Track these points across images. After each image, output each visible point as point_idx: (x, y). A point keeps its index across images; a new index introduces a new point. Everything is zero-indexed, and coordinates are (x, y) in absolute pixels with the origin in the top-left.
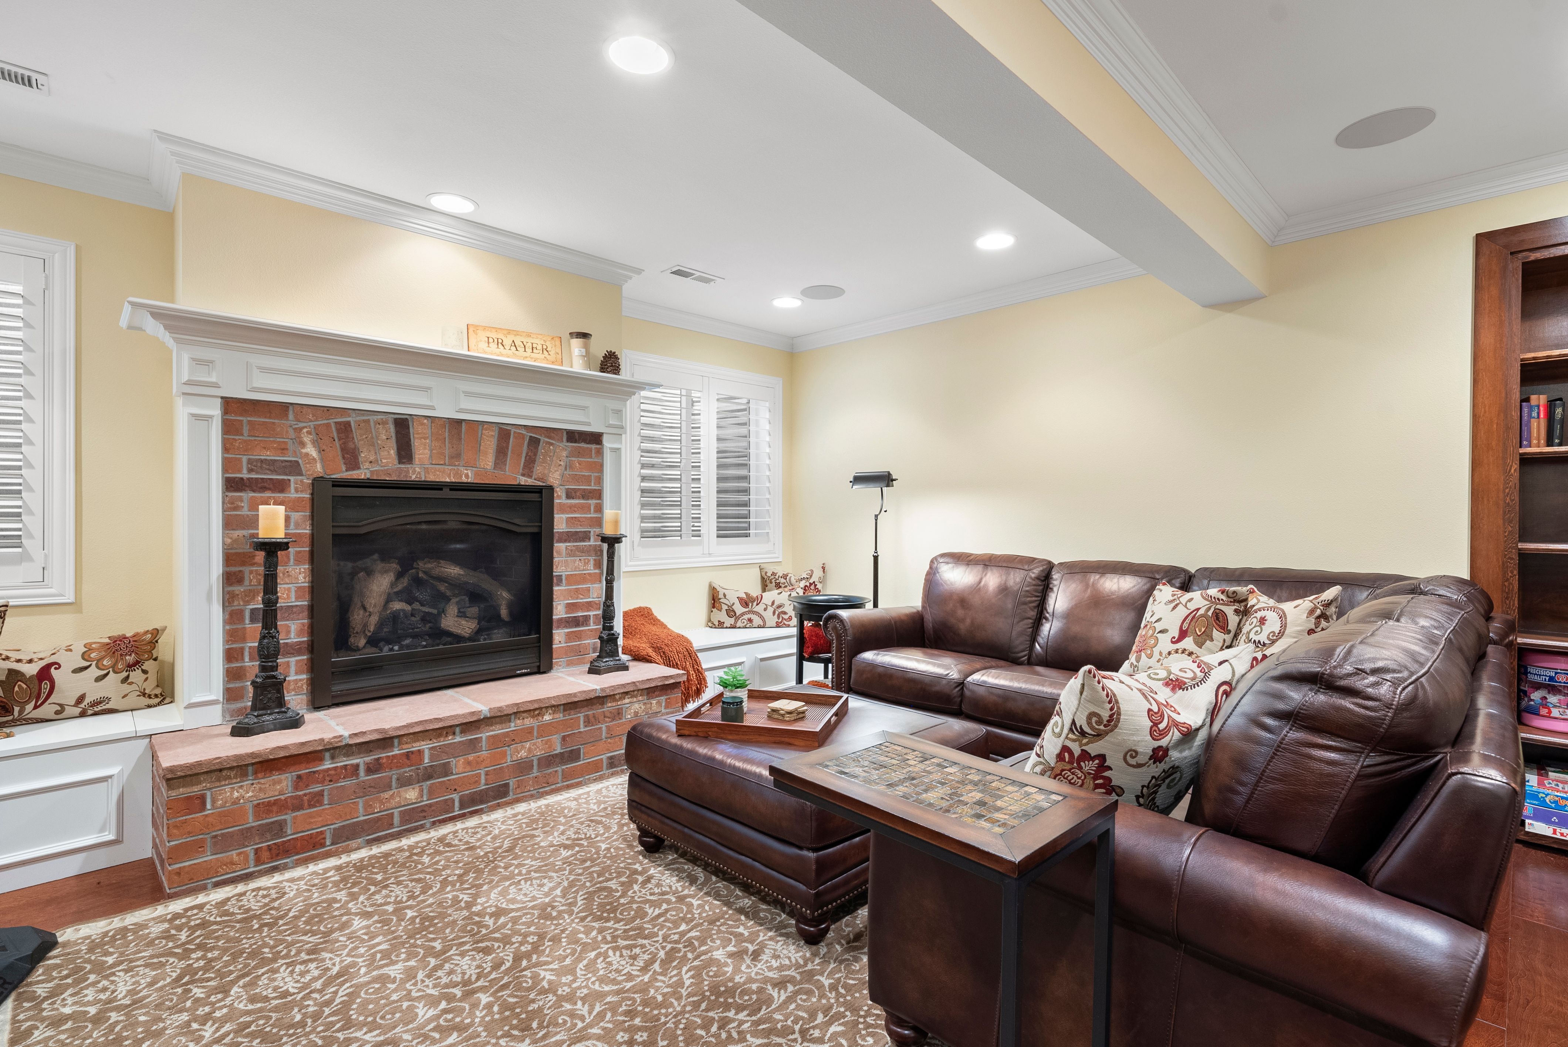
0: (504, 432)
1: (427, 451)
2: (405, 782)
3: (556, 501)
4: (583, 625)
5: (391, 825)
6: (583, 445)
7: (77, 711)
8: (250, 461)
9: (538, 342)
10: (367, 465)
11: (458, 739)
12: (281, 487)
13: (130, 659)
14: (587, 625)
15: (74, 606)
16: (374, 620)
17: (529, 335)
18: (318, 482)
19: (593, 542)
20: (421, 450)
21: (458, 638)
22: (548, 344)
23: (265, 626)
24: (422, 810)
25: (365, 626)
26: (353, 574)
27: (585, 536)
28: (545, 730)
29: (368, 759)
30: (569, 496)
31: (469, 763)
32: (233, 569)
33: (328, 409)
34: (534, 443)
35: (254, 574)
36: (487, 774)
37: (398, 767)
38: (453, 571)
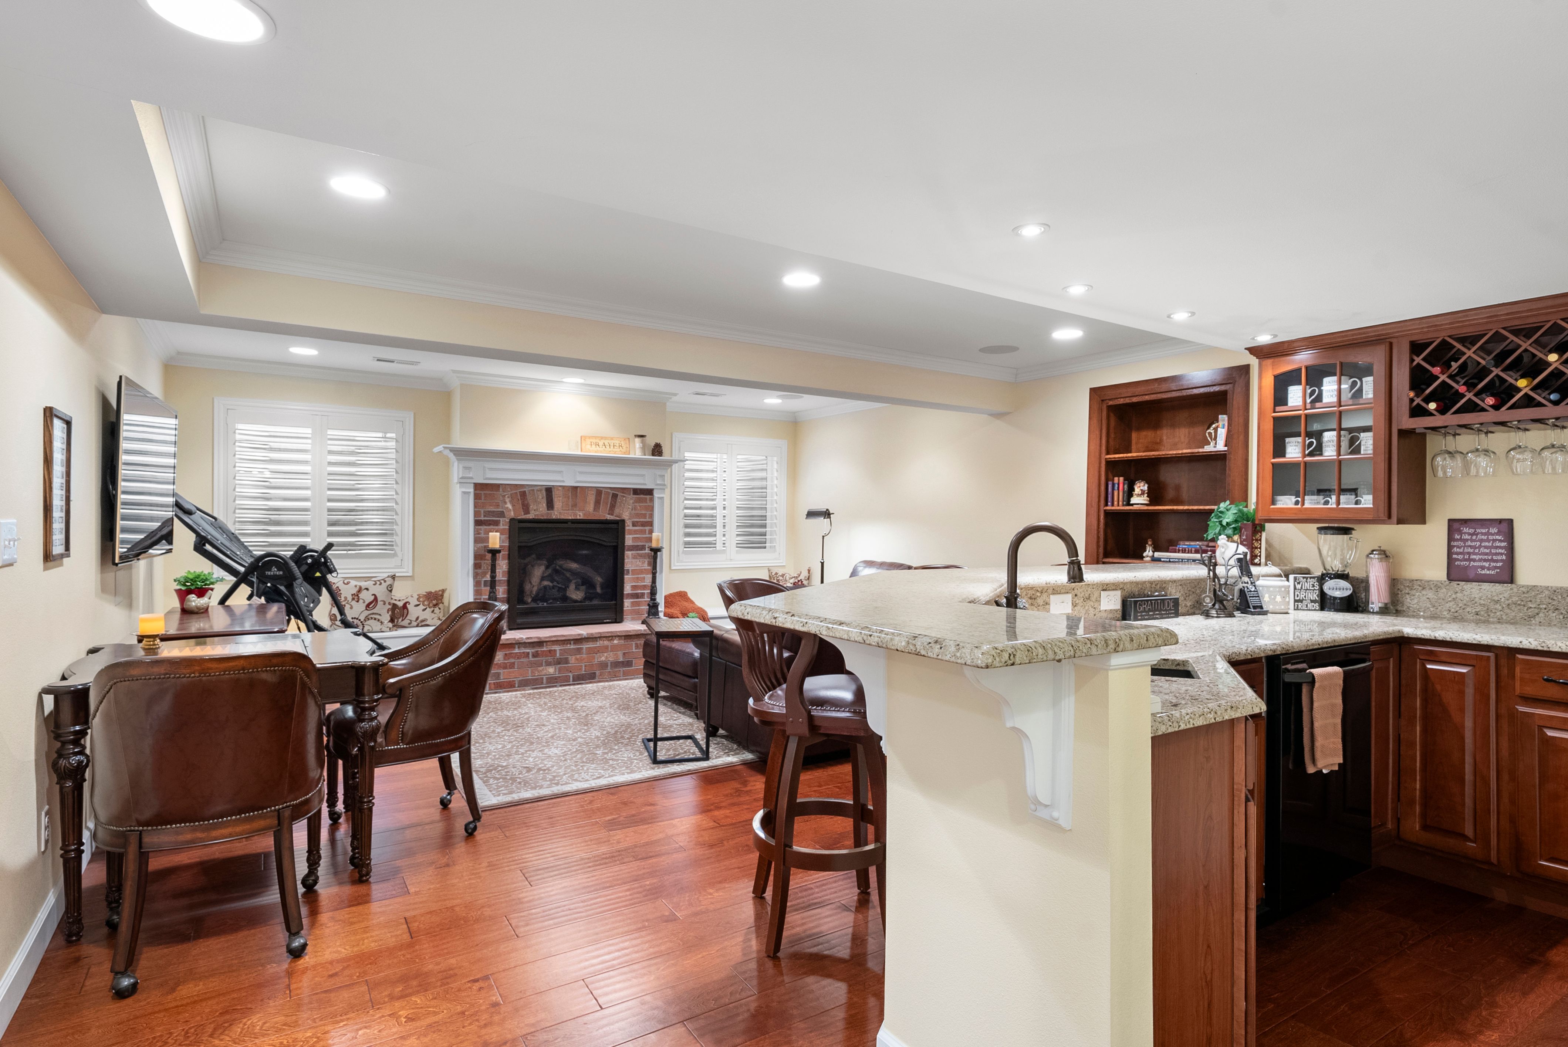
0: (599, 492)
1: (561, 504)
2: (549, 664)
3: (627, 528)
4: (641, 598)
5: (542, 683)
6: (642, 496)
7: (415, 624)
8: (484, 512)
9: (617, 442)
10: (533, 512)
11: (572, 647)
12: (496, 523)
13: (434, 602)
14: (643, 598)
15: (411, 578)
16: (535, 589)
17: (612, 439)
18: (512, 520)
19: (647, 551)
20: (558, 504)
21: (576, 601)
22: (622, 443)
23: (491, 588)
24: (556, 678)
25: (531, 592)
26: (526, 565)
27: (643, 548)
28: (614, 648)
29: (533, 650)
30: (634, 524)
31: (577, 659)
32: (477, 562)
33: (516, 485)
34: (615, 496)
35: (486, 563)
36: (585, 666)
37: (546, 656)
38: (574, 566)
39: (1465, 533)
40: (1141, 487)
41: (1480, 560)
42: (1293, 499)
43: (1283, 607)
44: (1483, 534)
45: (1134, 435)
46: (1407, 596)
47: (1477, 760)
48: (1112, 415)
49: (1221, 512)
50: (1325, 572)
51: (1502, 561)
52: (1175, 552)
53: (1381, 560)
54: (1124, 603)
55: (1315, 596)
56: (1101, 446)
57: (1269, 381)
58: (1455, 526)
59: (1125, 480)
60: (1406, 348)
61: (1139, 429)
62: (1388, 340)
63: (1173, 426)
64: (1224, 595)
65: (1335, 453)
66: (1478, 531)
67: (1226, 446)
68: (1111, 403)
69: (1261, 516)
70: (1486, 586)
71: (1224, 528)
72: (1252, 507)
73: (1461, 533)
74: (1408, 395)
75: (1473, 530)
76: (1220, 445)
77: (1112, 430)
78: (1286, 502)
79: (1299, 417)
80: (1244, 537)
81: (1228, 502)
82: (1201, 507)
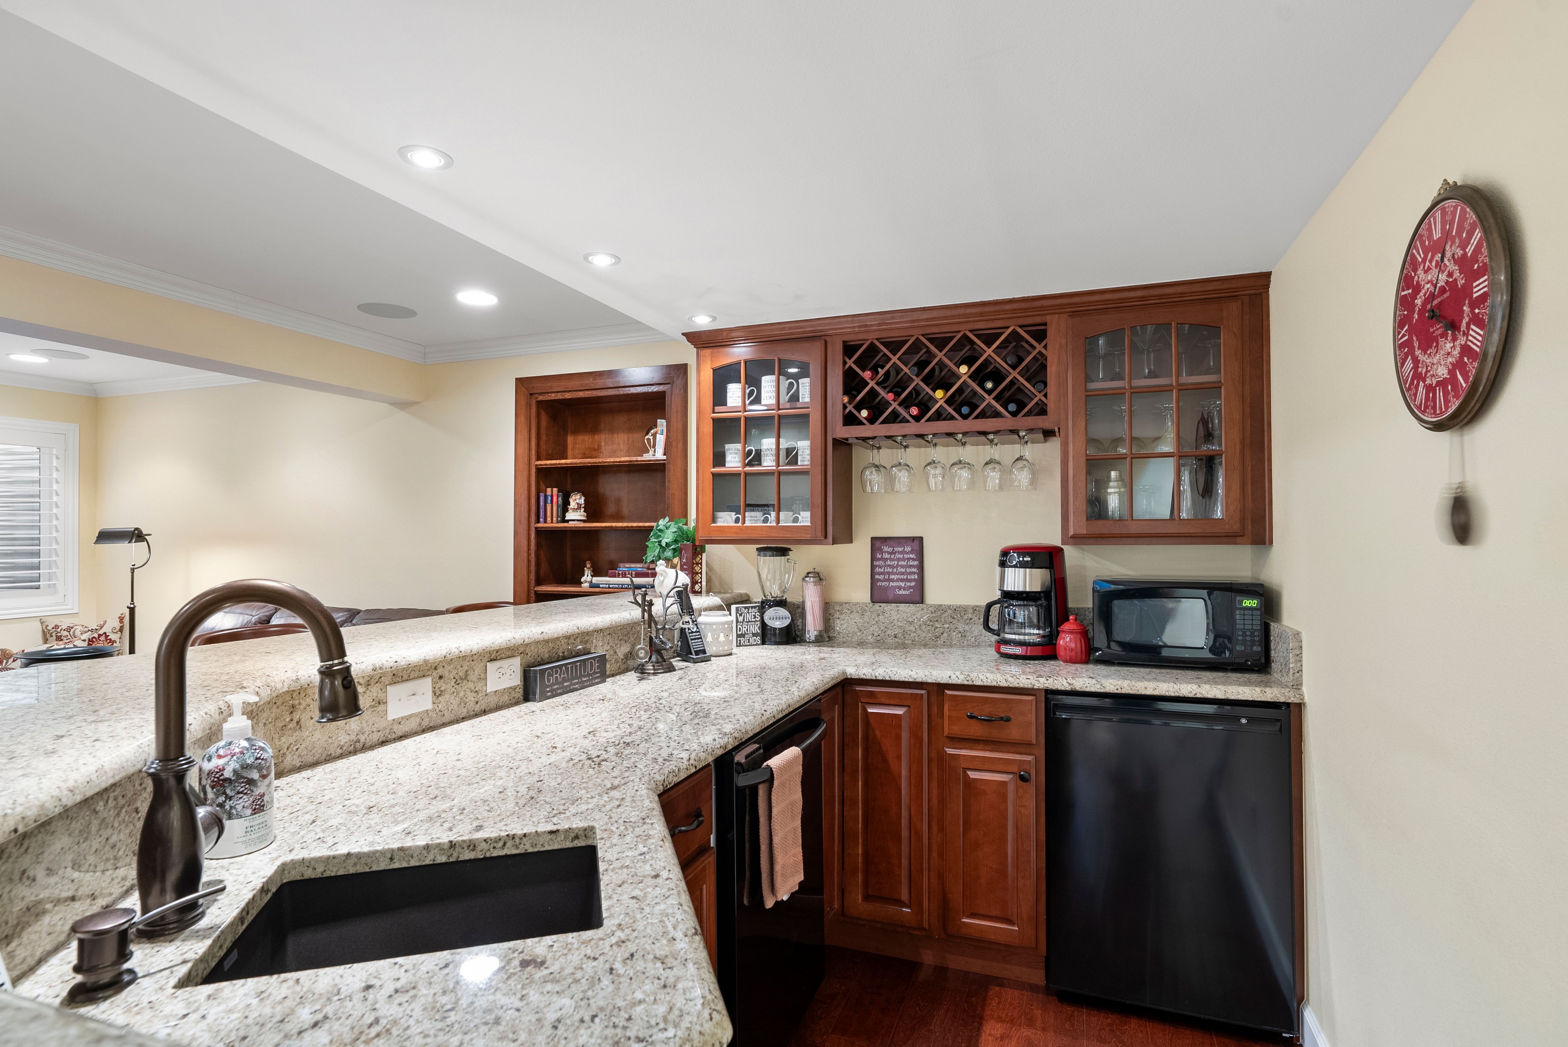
39: (885, 552)
40: (577, 500)
41: (898, 580)
42: (733, 515)
43: (726, 648)
44: (900, 553)
45: (570, 439)
46: (838, 621)
47: (912, 813)
48: (543, 413)
49: (661, 531)
50: (764, 598)
51: (915, 580)
52: (614, 576)
53: (815, 584)
54: (527, 675)
55: (756, 628)
56: (530, 450)
57: (707, 376)
58: (877, 543)
59: (559, 492)
60: (839, 348)
61: (575, 432)
62: (823, 338)
63: (612, 431)
64: (662, 642)
65: (774, 464)
66: (896, 549)
67: (664, 455)
68: (541, 398)
69: (701, 536)
70: (903, 607)
71: (663, 549)
72: (692, 524)
73: (882, 552)
74: (843, 400)
75: (892, 549)
76: (658, 454)
77: (543, 431)
78: (726, 519)
79: (738, 419)
80: (684, 560)
81: (667, 519)
82: (641, 524)
